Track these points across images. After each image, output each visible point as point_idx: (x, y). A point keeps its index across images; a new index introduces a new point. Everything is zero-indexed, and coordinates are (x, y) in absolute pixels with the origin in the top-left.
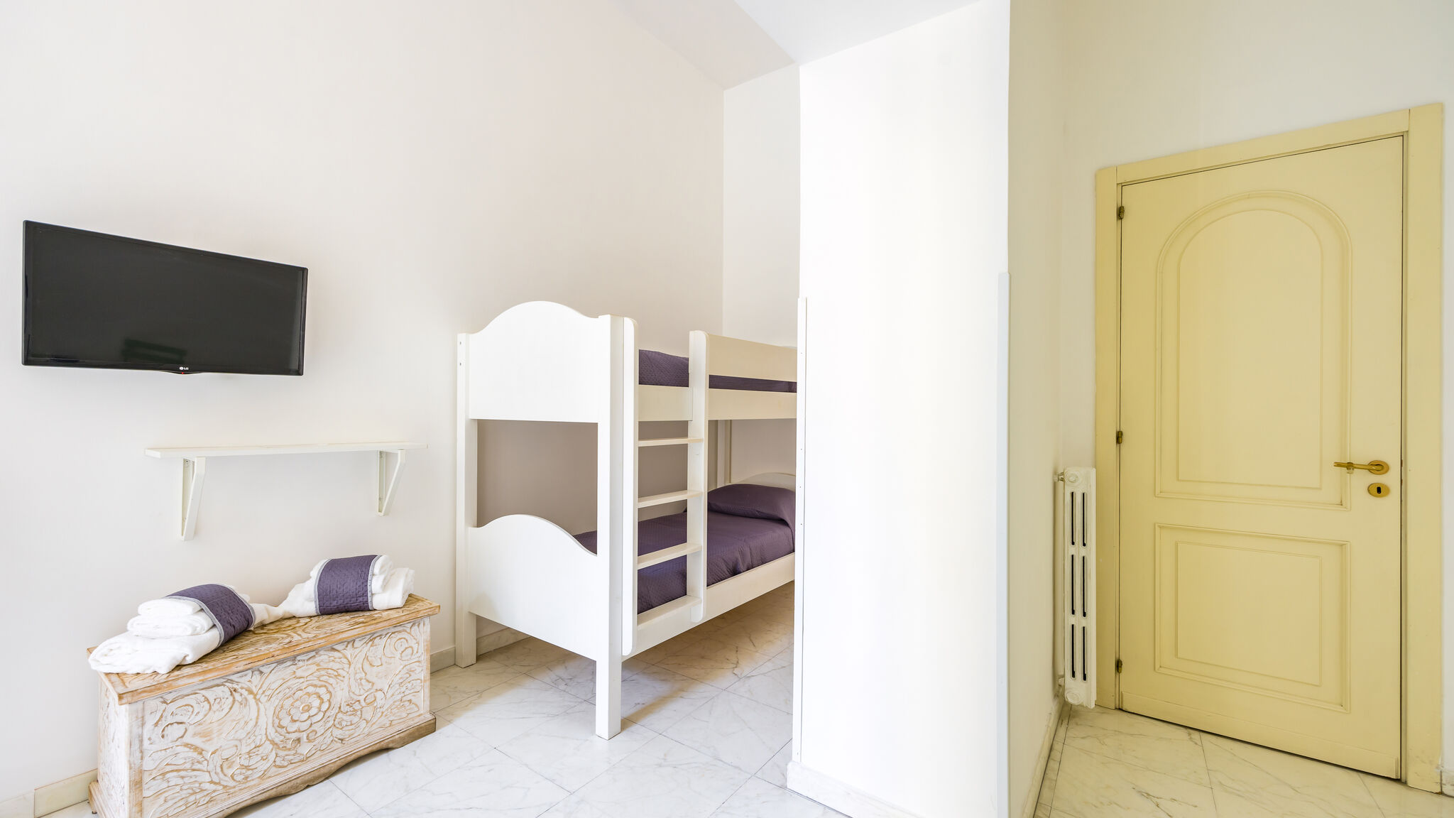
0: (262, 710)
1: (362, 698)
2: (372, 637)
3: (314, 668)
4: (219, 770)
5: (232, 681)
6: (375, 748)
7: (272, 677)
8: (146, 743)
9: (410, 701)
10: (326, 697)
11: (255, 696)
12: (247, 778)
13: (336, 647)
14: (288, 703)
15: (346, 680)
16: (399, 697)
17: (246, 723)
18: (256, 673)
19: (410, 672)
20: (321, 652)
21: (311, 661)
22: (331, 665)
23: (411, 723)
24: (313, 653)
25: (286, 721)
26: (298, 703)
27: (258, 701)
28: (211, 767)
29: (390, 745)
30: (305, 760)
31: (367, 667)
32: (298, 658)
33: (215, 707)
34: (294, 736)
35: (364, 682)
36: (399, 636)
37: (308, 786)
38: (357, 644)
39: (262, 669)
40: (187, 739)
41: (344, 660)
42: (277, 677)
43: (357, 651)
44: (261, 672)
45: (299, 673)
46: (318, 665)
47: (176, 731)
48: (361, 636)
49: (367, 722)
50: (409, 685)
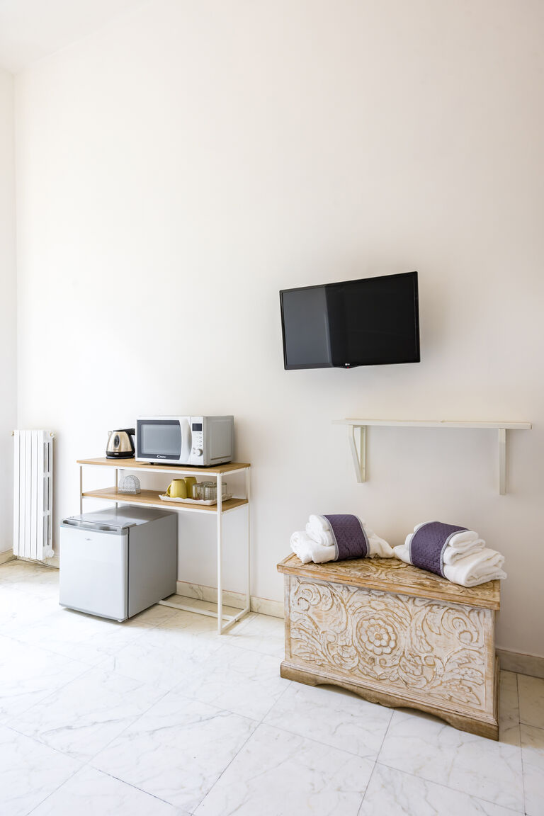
0: (349, 620)
1: (423, 656)
2: (431, 604)
3: (383, 606)
4: (326, 647)
5: (332, 587)
6: (433, 711)
7: (355, 598)
8: (291, 602)
9: (470, 689)
10: (393, 637)
11: (345, 606)
12: (341, 665)
13: (400, 596)
14: (366, 624)
15: (408, 629)
16: (459, 677)
17: (340, 623)
18: (345, 588)
19: (470, 659)
20: (388, 595)
21: (380, 599)
22: (396, 610)
23: (471, 713)
24: (382, 593)
25: (365, 639)
26: (372, 629)
27: (347, 610)
28: (322, 642)
29: (448, 720)
30: (379, 680)
31: (426, 628)
32: (373, 592)
33: (323, 600)
34: (371, 654)
35: (424, 641)
36: (457, 615)
37: (378, 703)
38: (417, 602)
39: (350, 588)
40: (310, 613)
41: (406, 612)
42: (359, 599)
43: (418, 609)
44: (348, 590)
45: (373, 604)
46: (386, 605)
47: (304, 605)
48: (423, 599)
49: (428, 682)
50: (469, 672)
